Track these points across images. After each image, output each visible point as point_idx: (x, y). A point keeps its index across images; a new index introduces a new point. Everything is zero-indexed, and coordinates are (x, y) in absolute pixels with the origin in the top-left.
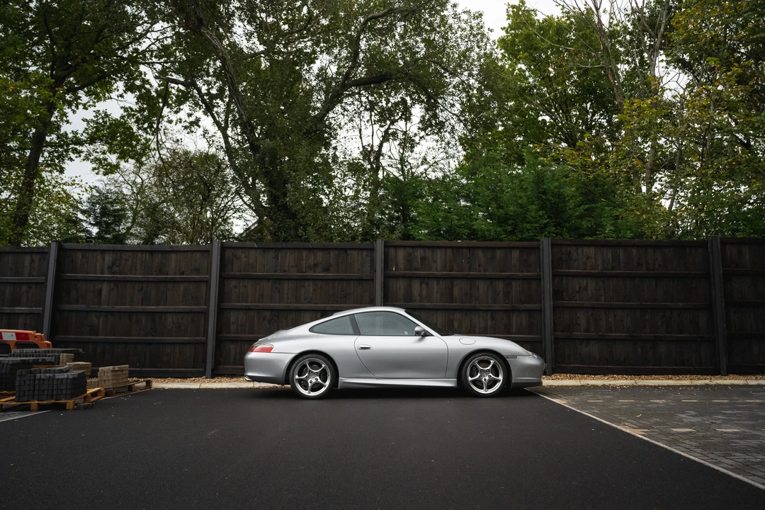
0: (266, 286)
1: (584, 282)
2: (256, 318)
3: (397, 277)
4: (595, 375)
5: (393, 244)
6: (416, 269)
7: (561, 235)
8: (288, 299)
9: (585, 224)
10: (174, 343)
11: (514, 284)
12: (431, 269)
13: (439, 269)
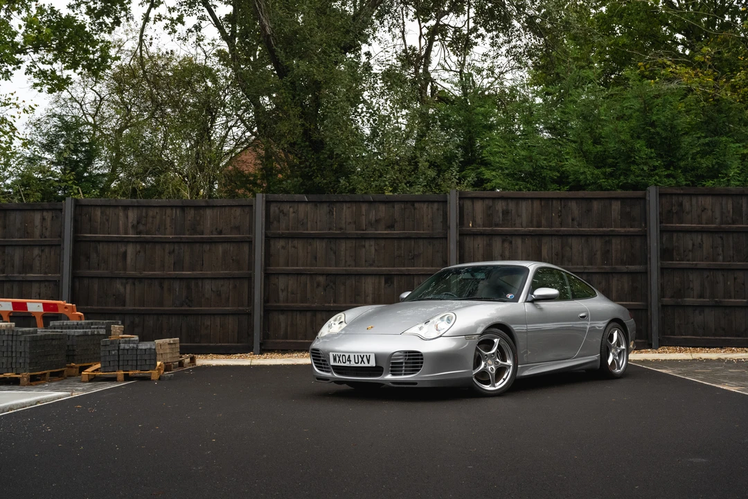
0: (320, 246)
1: (698, 238)
2: (308, 285)
3: (475, 235)
4: (710, 347)
5: (469, 196)
6: (497, 225)
7: (674, 178)
8: (346, 261)
9: (706, 162)
10: (214, 314)
11: (614, 241)
12: (515, 224)
13: (524, 224)
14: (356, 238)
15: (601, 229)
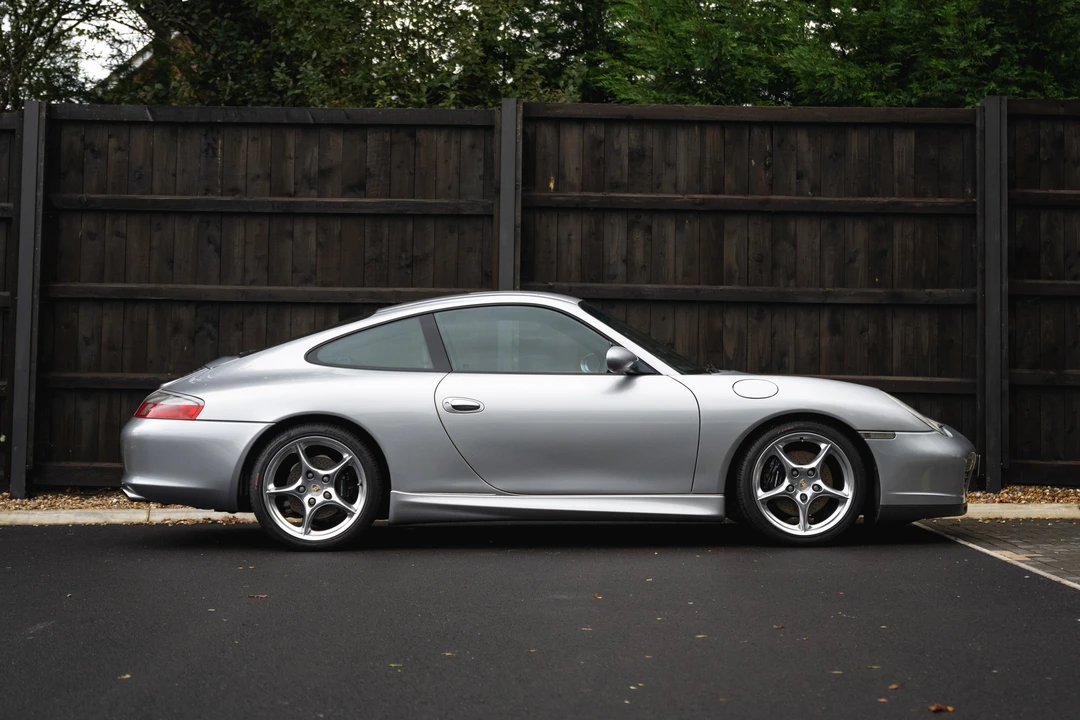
0: (181, 233)
2: (152, 328)
3: (562, 209)
5: (550, 113)
6: (616, 187)
8: (245, 271)
11: (897, 228)
12: (660, 185)
13: (682, 184)
14: (270, 215)
15: (869, 199)
